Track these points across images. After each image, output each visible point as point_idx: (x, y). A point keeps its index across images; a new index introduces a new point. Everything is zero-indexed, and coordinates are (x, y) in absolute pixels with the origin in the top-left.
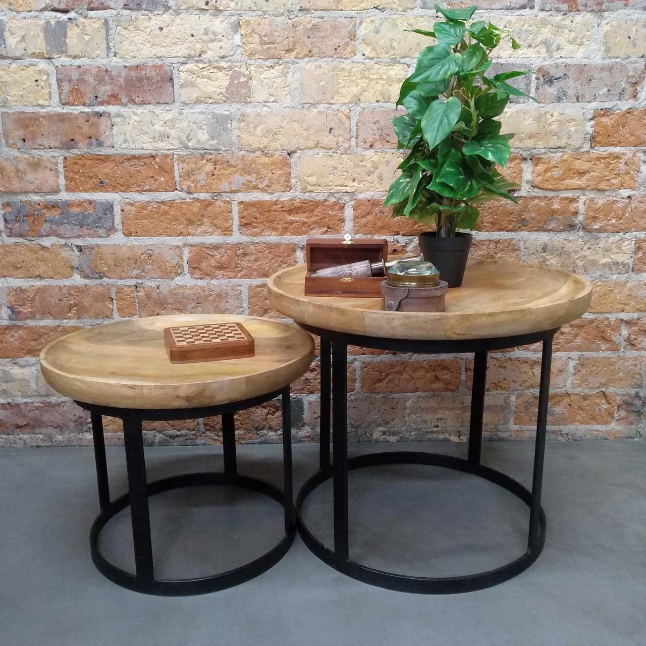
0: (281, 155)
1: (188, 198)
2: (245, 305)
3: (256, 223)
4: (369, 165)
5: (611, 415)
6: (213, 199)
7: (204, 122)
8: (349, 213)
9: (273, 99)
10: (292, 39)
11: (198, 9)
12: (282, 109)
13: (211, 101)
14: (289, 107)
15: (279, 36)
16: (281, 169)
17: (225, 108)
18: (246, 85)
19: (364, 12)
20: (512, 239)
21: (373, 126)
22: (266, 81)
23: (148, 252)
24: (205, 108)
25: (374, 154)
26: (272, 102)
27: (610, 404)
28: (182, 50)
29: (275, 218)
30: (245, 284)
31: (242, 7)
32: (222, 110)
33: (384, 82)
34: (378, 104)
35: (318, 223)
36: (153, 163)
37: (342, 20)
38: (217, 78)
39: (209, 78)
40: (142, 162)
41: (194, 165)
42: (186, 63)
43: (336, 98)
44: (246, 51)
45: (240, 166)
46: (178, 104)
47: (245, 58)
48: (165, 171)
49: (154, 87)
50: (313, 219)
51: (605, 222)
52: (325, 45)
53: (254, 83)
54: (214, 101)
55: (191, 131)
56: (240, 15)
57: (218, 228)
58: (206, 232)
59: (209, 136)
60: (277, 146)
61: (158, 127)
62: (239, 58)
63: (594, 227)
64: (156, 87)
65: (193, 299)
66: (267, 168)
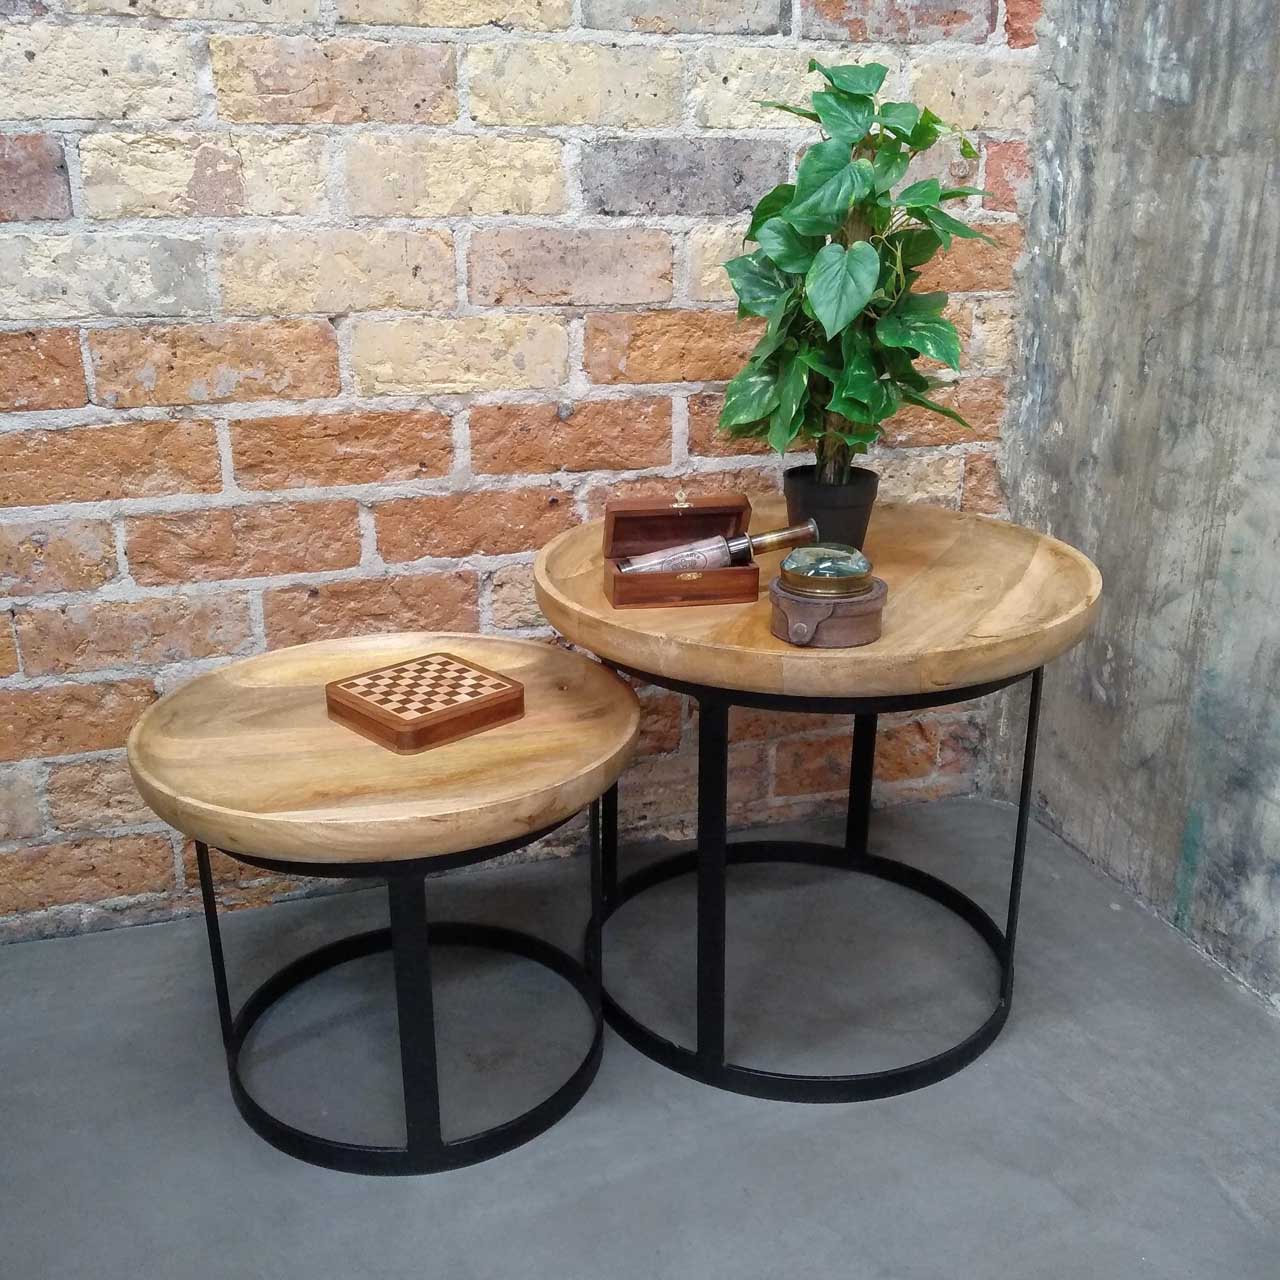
0: (315, 323)
1: (117, 419)
3: (272, 462)
4: (497, 339)
5: (931, 760)
6: (173, 417)
7: (143, 259)
8: (461, 434)
9: (291, 207)
10: (324, 83)
11: (113, 14)
12: (312, 228)
13: (156, 213)
14: (325, 225)
15: (295, 77)
16: (318, 350)
17: (187, 227)
18: (232, 179)
19: (471, 30)
20: (762, 468)
21: (500, 261)
22: (274, 170)
23: (35, 537)
24: (143, 229)
25: (503, 317)
26: (290, 214)
27: (928, 741)
28: (82, 103)
29: (311, 450)
30: (254, 589)
31: (212, 13)
32: (182, 231)
33: (518, 174)
34: (506, 217)
35: (400, 457)
36: (33, 348)
37: (427, 46)
38: (167, 166)
39: (149, 164)
40: (7, 346)
41: (127, 349)
42: (93, 132)
43: (423, 204)
44: (227, 107)
45: (230, 348)
46: (82, 220)
47: (225, 121)
48: (60, 364)
49: (24, 183)
50: (390, 449)
51: (916, 428)
52: (395, 96)
53: (249, 174)
54: (163, 213)
55: (116, 278)
56: (209, 30)
57: (188, 477)
58: (162, 488)
59: (158, 288)
60: (305, 303)
61: (40, 270)
62: (212, 120)
63: (899, 438)
64: (29, 184)
65: (143, 628)
66: (288, 351)
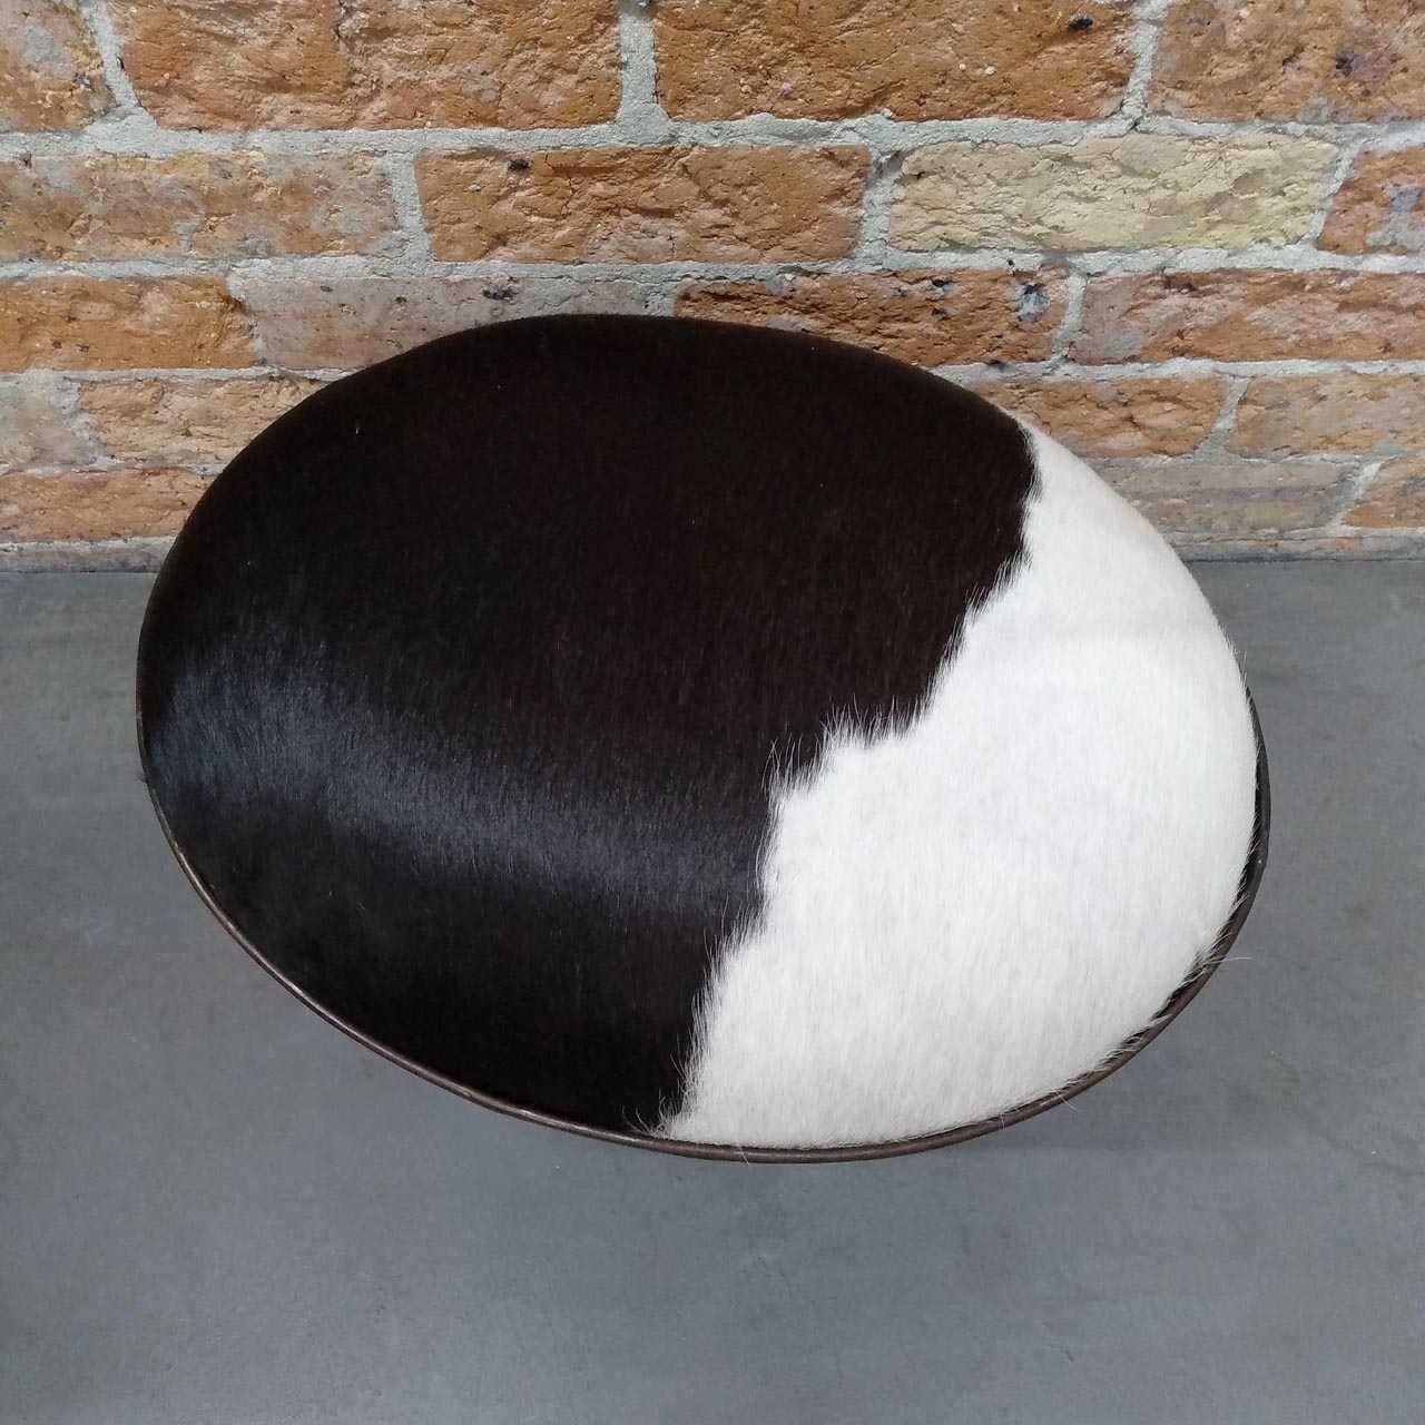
2: (412, 220)
30: (398, 151)
